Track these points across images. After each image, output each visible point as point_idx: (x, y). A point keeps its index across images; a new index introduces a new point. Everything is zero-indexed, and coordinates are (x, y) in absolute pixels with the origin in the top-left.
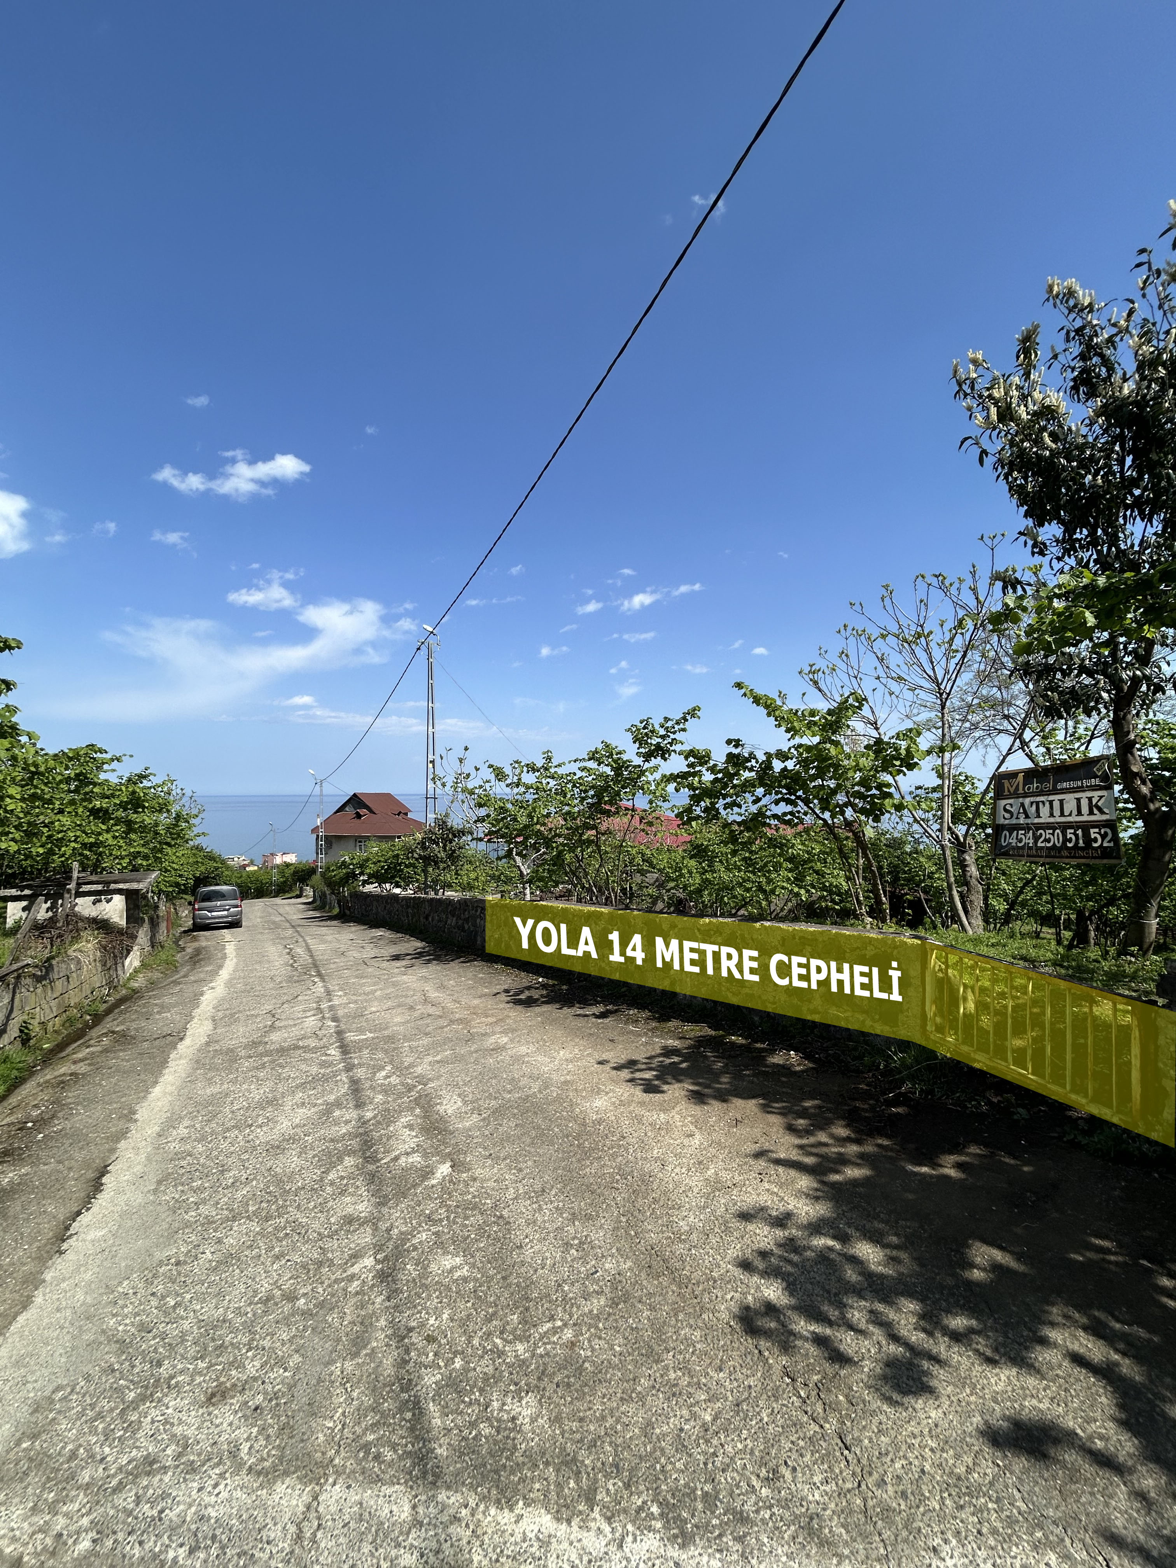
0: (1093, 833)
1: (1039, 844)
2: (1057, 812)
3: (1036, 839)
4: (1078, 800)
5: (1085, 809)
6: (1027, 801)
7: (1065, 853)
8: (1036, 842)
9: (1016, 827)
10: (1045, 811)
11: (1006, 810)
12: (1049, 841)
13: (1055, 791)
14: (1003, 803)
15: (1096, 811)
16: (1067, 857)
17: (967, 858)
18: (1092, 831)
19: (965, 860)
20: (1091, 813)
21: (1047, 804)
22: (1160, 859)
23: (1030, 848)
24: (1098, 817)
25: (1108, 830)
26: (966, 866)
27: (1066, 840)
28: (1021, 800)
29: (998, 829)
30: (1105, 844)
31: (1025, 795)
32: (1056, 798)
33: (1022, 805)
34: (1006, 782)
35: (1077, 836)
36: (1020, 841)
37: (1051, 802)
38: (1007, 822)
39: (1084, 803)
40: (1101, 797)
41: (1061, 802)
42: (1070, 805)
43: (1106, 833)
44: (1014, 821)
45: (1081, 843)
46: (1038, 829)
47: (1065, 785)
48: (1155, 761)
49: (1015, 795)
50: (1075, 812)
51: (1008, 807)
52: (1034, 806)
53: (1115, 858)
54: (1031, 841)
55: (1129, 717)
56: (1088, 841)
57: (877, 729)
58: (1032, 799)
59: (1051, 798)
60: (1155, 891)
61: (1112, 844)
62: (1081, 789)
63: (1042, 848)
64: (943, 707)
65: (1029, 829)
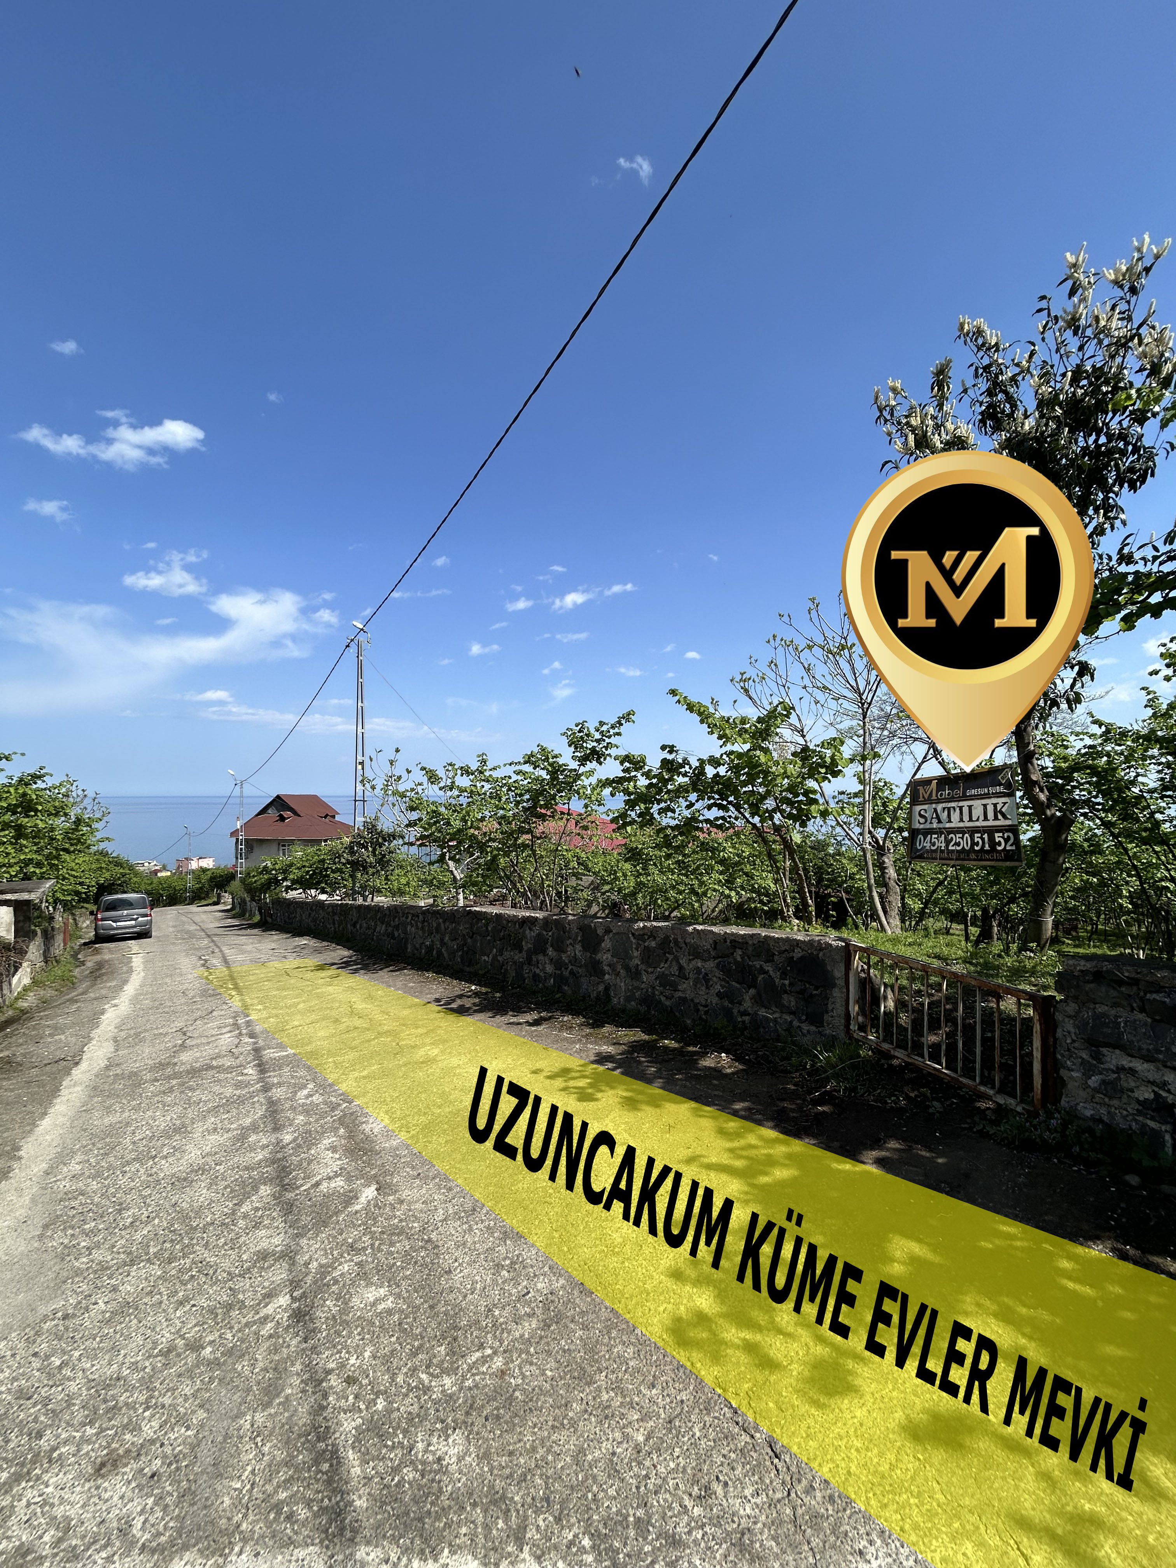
0: (998, 837)
1: (950, 848)
2: (966, 817)
3: (948, 842)
4: (985, 806)
5: (990, 815)
6: (939, 807)
7: (973, 856)
8: (947, 846)
9: (930, 832)
10: (955, 816)
11: (921, 815)
12: (958, 844)
13: (965, 798)
14: (918, 808)
15: (1000, 817)
16: (975, 860)
17: (886, 860)
18: (997, 835)
19: (884, 862)
20: (996, 818)
21: (958, 810)
22: (1054, 862)
23: (942, 851)
24: (1002, 822)
25: (1011, 835)
26: (885, 868)
27: (974, 843)
28: (934, 806)
29: (914, 833)
30: (1008, 848)
31: (938, 801)
32: (965, 804)
33: (935, 810)
34: (920, 788)
35: (983, 840)
36: (934, 844)
37: (961, 808)
38: (922, 826)
39: (990, 809)
40: (1005, 803)
41: (970, 807)
42: (978, 812)
43: (1009, 837)
44: (928, 826)
45: (987, 847)
46: (949, 833)
47: (974, 792)
48: (1050, 770)
49: (929, 801)
50: (982, 818)
51: (922, 813)
52: (946, 812)
53: (1017, 860)
54: (943, 845)
55: (1030, 729)
56: (993, 844)
57: (803, 736)
58: (944, 805)
59: (961, 804)
60: (1050, 891)
61: (1014, 848)
62: (987, 796)
63: (953, 851)
64: (864, 717)
65: (942, 833)
